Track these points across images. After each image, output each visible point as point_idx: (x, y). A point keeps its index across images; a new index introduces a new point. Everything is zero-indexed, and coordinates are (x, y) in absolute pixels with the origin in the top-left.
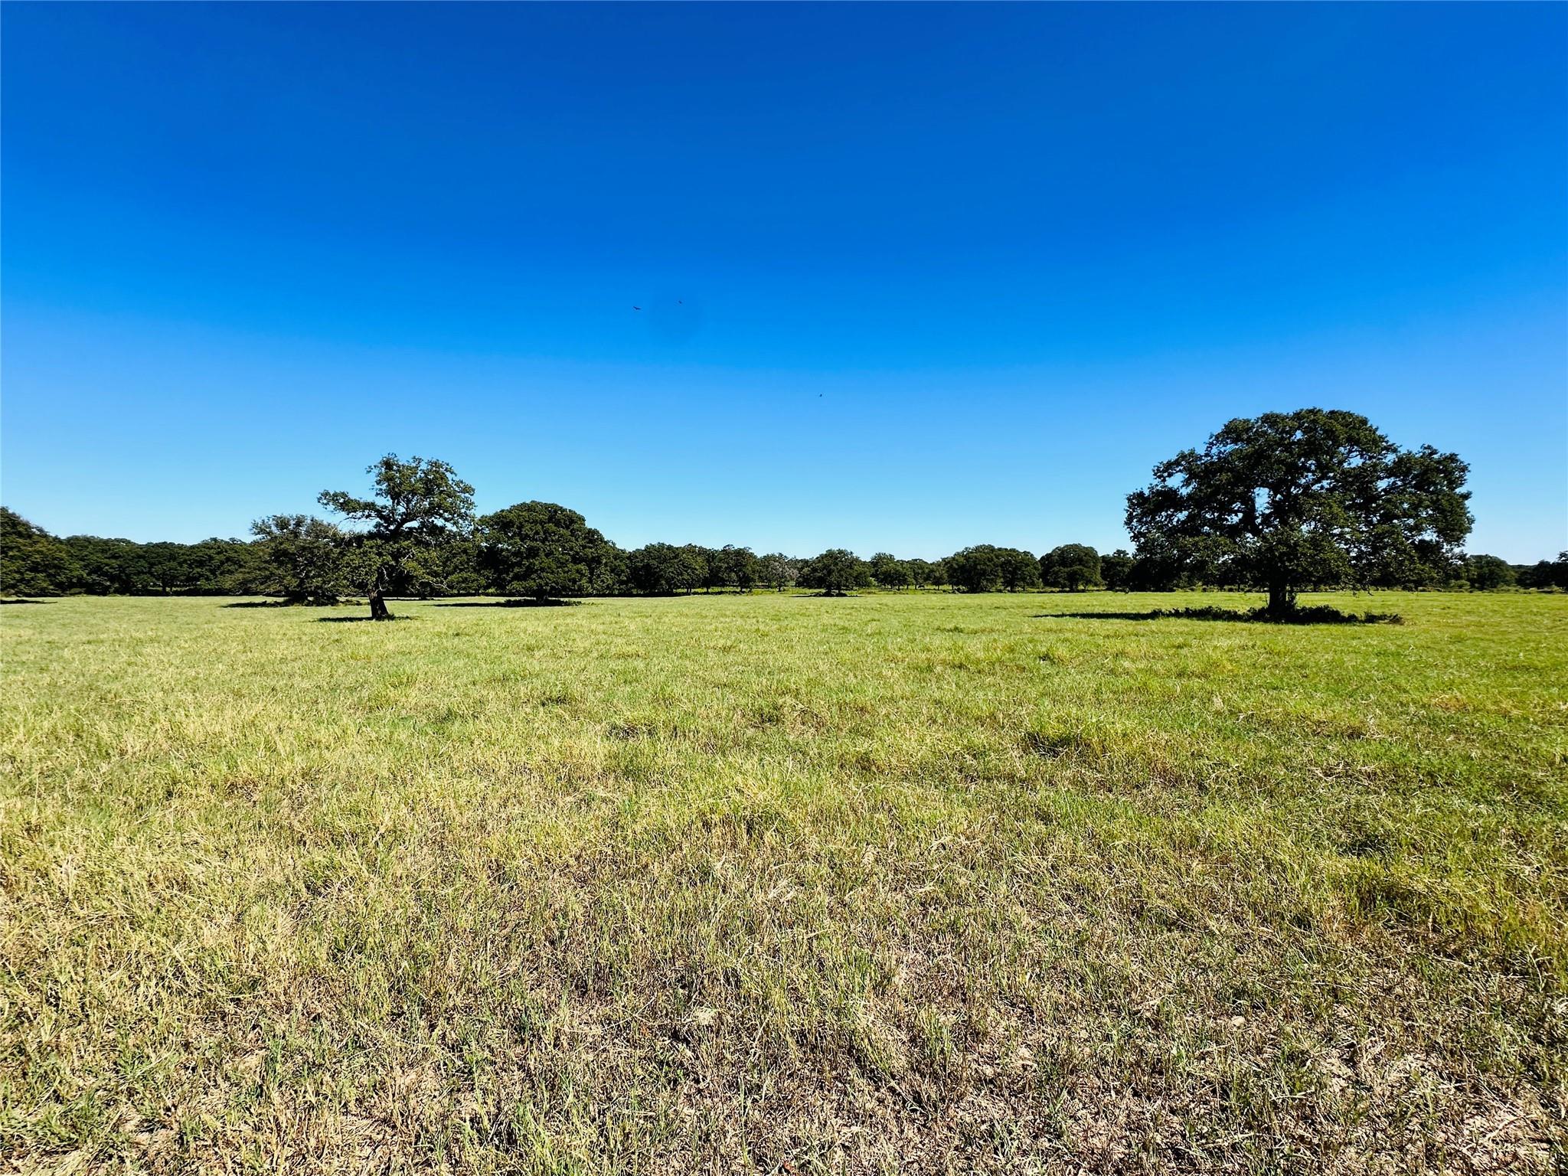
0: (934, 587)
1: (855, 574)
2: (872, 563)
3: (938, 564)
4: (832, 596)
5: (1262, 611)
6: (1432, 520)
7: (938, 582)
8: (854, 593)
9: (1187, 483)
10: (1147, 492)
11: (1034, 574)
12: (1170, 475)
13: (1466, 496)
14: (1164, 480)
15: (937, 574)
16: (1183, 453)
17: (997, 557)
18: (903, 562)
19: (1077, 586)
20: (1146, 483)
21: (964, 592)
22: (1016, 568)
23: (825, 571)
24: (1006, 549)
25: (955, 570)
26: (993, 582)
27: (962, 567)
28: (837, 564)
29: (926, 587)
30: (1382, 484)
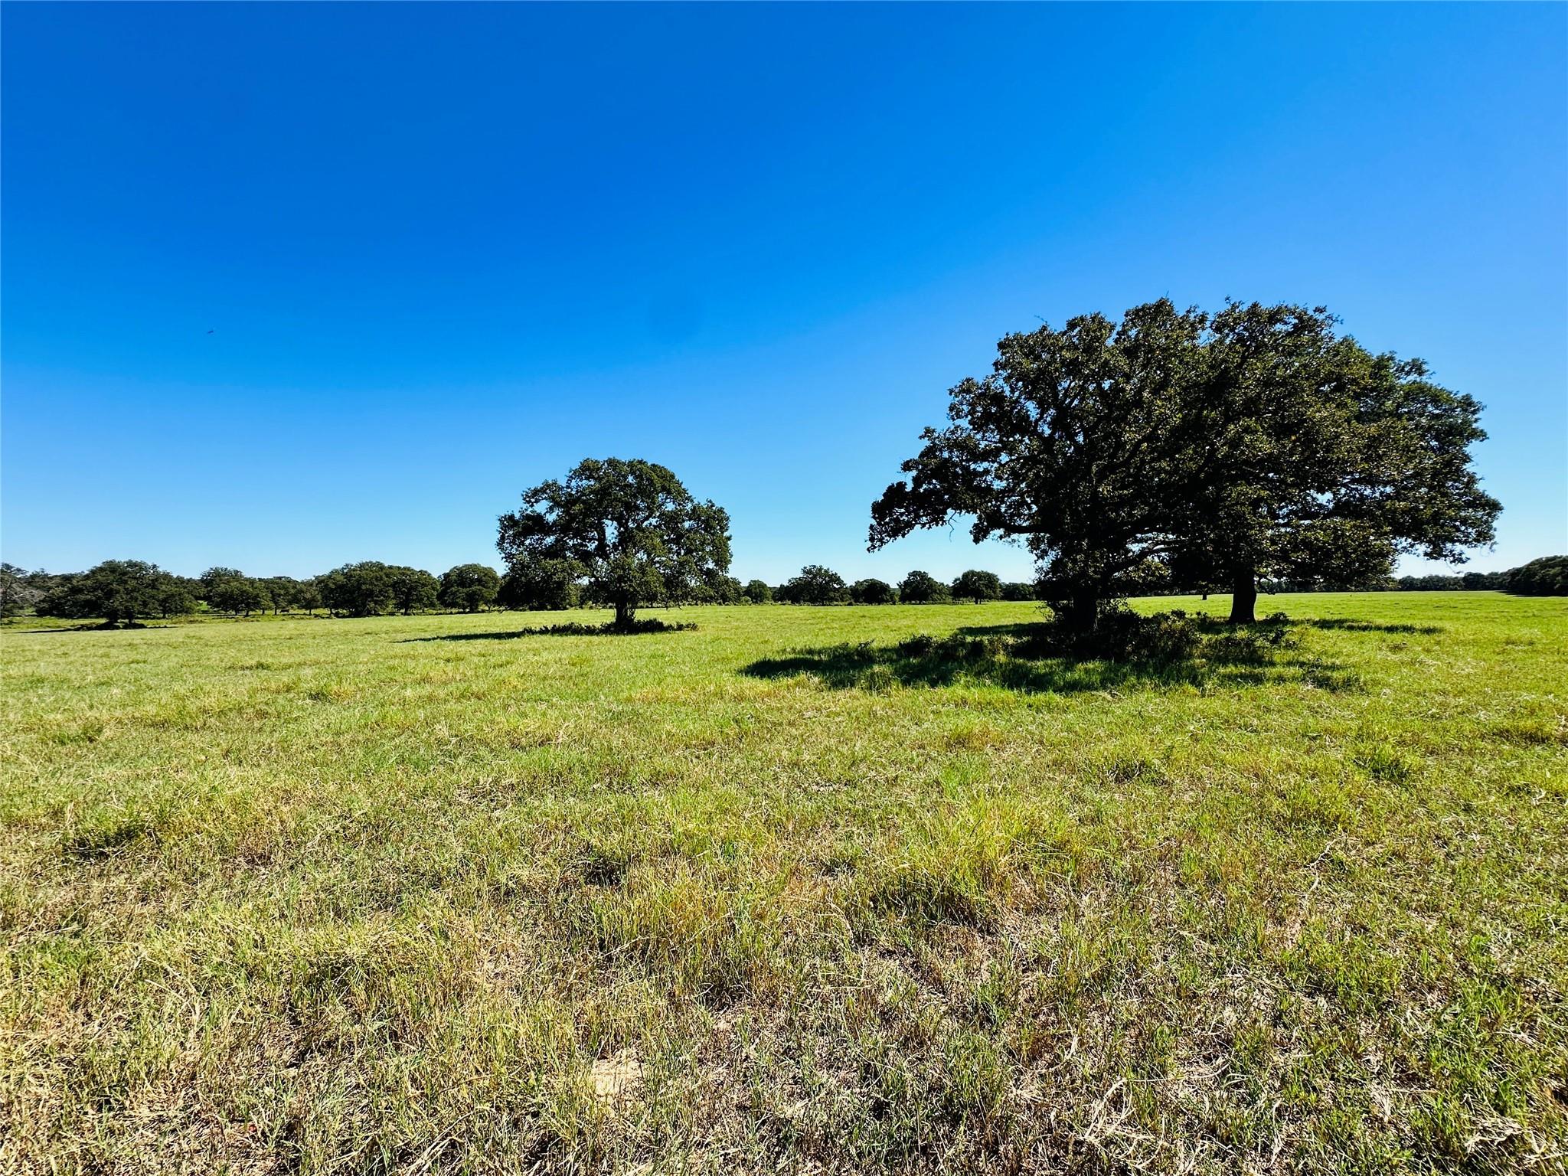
0: (303, 611)
1: (161, 596)
2: (202, 580)
3: (310, 584)
4: (118, 628)
5: (609, 626)
6: (711, 553)
7: (309, 605)
8: (163, 622)
9: (551, 510)
10: (517, 516)
11: (432, 595)
12: (537, 501)
13: (729, 538)
14: (532, 506)
15: (308, 596)
16: (546, 481)
17: (387, 576)
18: (252, 582)
19: (477, 606)
20: (517, 507)
21: (344, 617)
22: (411, 589)
23: (99, 593)
24: (399, 568)
25: (332, 591)
26: (382, 604)
27: (341, 587)
28: (126, 582)
29: (291, 612)
30: (687, 525)
